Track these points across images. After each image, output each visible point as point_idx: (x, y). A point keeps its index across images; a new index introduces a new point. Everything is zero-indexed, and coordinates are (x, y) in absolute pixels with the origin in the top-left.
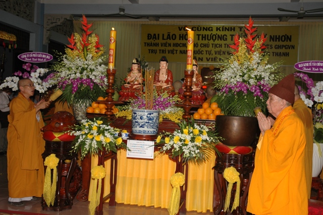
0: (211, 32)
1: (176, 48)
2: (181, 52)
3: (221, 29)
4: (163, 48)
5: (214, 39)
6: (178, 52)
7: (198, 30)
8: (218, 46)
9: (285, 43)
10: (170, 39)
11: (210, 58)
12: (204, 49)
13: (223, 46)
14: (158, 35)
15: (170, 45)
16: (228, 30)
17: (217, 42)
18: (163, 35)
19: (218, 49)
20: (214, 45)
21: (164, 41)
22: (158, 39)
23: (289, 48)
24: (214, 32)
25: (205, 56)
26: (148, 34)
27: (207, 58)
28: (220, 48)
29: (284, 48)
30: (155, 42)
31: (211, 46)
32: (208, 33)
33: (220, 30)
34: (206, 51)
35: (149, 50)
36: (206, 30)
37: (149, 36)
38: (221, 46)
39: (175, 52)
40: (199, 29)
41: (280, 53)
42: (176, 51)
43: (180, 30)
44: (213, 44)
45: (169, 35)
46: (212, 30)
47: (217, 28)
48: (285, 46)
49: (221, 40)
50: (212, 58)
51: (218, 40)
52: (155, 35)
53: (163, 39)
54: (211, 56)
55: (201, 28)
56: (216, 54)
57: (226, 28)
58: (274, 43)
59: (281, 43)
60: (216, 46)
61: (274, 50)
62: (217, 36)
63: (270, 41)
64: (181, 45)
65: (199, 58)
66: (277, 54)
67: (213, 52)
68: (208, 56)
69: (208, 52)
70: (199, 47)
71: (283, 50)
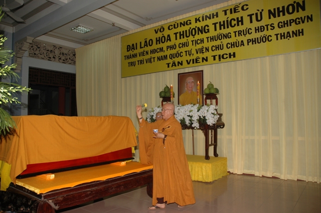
0: (190, 26)
1: (153, 55)
2: (159, 59)
3: (201, 19)
4: (141, 58)
5: (194, 34)
6: (156, 59)
7: (175, 28)
8: (199, 42)
9: (294, 16)
10: (147, 46)
11: (190, 60)
12: (184, 49)
13: (205, 40)
14: (136, 44)
15: (147, 53)
16: (210, 18)
17: (197, 37)
18: (141, 43)
19: (199, 46)
20: (194, 42)
21: (142, 50)
22: (136, 49)
23: (303, 22)
24: (193, 25)
25: (184, 58)
26: (128, 46)
27: (187, 61)
28: (202, 45)
29: (293, 24)
30: (133, 53)
31: (190, 43)
32: (187, 28)
33: (200, 21)
34: (186, 52)
35: (129, 63)
36: (184, 25)
37: (129, 48)
38: (202, 41)
39: (152, 59)
40: (176, 26)
41: (288, 33)
42: (154, 58)
43: (156, 33)
44: (192, 41)
45: (146, 42)
46: (190, 23)
47: (196, 19)
48: (294, 21)
49: (202, 33)
50: (193, 60)
51: (198, 34)
52: (133, 45)
53: (141, 48)
54: (192, 57)
55: (178, 24)
56: (197, 53)
57: (206, 16)
58: (275, 21)
59: (287, 17)
60: (196, 42)
61: (277, 30)
62: (197, 29)
63: (270, 18)
64: (158, 50)
65: (179, 62)
66: (283, 36)
67: (194, 52)
68: (189, 58)
69: (187, 52)
70: (178, 48)
71: (294, 27)
